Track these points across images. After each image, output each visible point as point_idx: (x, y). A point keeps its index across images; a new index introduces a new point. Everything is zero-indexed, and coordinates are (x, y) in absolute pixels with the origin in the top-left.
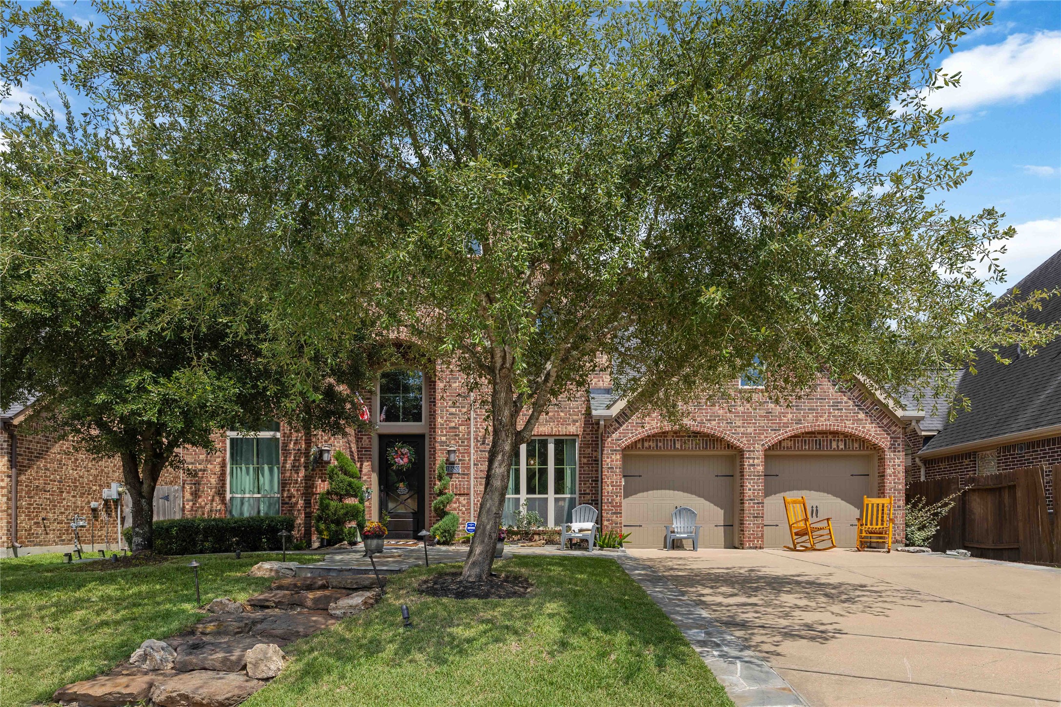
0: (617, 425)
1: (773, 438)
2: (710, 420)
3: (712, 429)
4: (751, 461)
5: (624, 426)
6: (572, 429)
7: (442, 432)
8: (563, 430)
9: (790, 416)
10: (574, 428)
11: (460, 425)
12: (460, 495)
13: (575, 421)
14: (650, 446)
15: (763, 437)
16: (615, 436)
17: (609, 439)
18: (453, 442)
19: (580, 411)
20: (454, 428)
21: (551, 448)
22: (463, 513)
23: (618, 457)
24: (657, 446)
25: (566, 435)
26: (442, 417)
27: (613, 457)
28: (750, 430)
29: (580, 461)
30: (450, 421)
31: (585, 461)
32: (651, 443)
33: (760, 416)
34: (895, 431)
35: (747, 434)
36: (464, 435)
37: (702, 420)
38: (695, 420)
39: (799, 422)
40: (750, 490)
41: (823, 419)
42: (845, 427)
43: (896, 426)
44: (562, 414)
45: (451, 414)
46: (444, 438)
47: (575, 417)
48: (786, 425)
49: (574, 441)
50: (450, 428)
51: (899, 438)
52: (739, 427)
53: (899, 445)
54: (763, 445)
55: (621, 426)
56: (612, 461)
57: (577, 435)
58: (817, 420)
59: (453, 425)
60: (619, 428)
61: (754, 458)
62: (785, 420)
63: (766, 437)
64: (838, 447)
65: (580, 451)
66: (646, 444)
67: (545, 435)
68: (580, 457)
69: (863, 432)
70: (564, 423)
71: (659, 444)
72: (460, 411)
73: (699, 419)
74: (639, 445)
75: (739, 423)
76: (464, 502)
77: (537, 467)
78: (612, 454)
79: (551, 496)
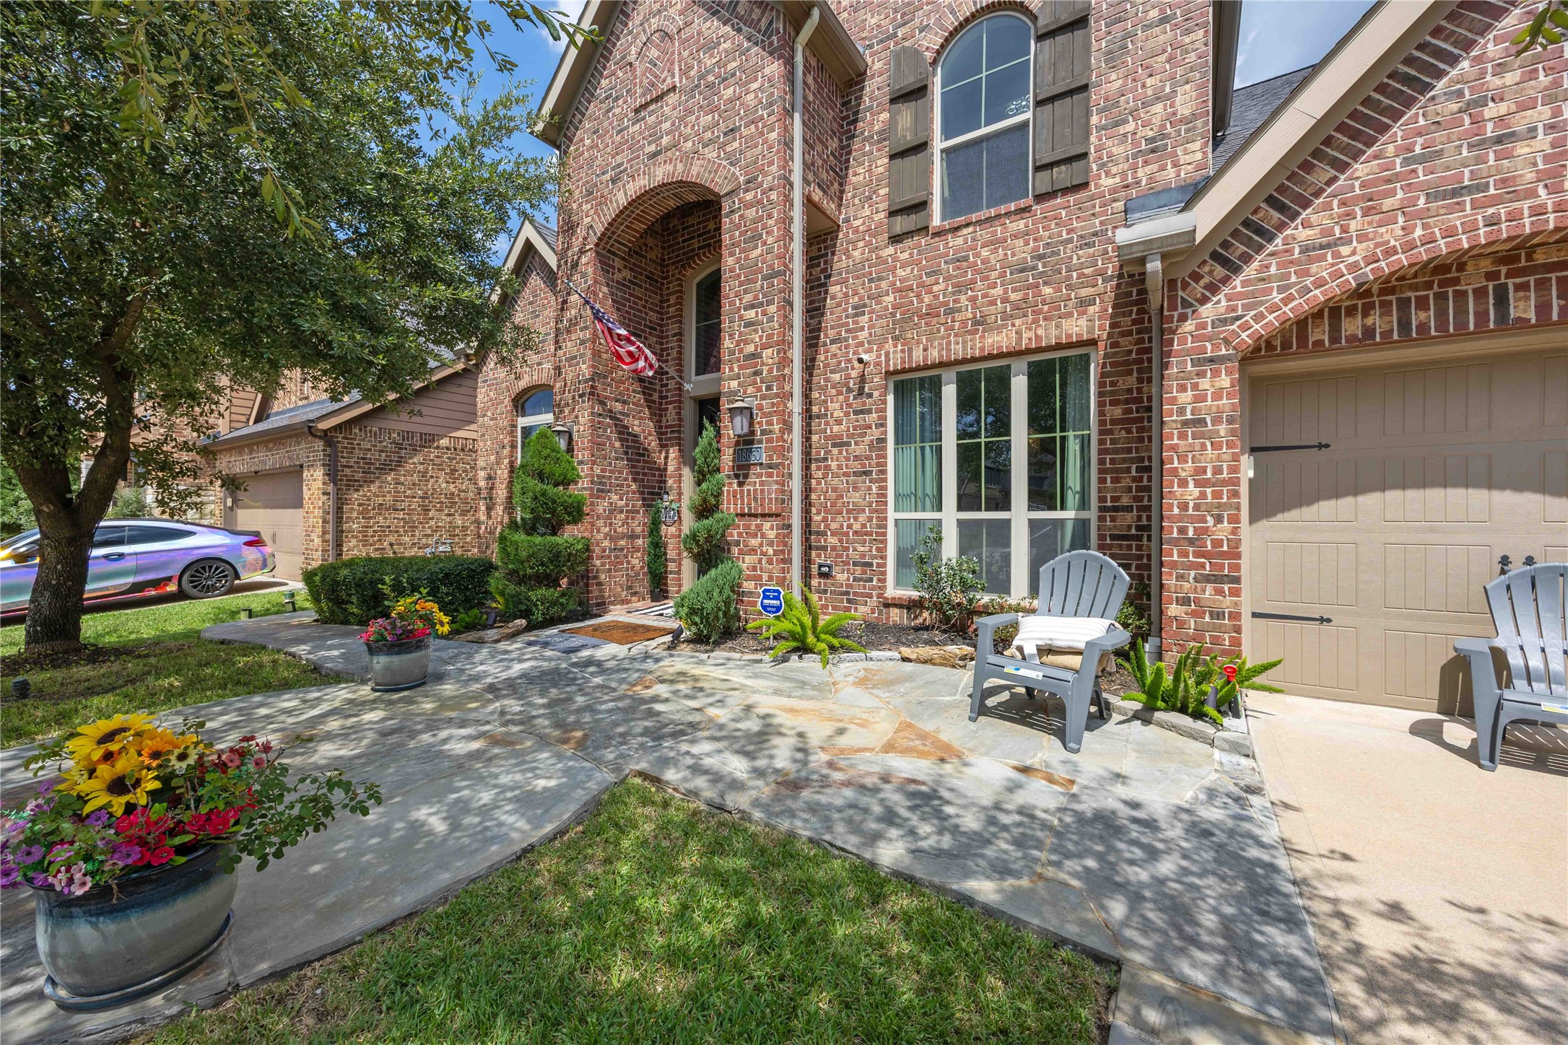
0: (1220, 271)
5: (1250, 271)
6: (1076, 327)
7: (731, 369)
8: (1049, 333)
10: (1083, 322)
11: (765, 347)
12: (763, 515)
13: (1084, 303)
14: (1369, 332)
16: (1208, 312)
17: (1189, 326)
18: (750, 390)
19: (1102, 273)
20: (754, 356)
21: (1019, 386)
22: (770, 562)
23: (1225, 381)
24: (1404, 325)
25: (1059, 346)
26: (731, 336)
27: (1205, 383)
29: (1101, 413)
30: (746, 343)
31: (1117, 412)
32: (1374, 319)
36: (770, 371)
44: (1047, 290)
45: (749, 324)
46: (734, 384)
47: (1085, 292)
49: (1086, 359)
50: (747, 357)
55: (1236, 270)
56: (1200, 398)
57: (1093, 343)
59: (750, 349)
60: (1225, 280)
65: (1101, 384)
66: (1351, 326)
67: (1001, 355)
68: (1101, 404)
70: (1055, 312)
71: (1416, 317)
72: (764, 313)
74: (1320, 333)
76: (772, 534)
77: (983, 440)
78: (1201, 374)
79: (1020, 515)
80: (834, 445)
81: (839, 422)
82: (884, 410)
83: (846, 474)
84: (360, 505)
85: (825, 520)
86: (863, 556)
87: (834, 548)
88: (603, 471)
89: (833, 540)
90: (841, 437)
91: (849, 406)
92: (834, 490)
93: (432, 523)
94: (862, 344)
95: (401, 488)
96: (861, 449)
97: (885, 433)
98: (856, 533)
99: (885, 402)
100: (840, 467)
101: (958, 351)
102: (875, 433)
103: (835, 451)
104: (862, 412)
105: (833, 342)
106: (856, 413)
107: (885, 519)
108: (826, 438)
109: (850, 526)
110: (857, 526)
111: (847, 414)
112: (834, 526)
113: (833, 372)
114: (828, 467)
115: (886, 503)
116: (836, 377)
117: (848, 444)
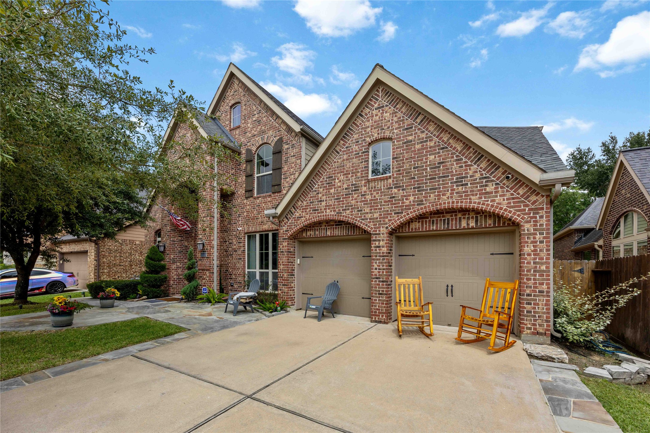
0: (287, 220)
1: (396, 221)
2: (345, 210)
3: (346, 217)
4: (377, 243)
7: (200, 232)
9: (412, 198)
12: (206, 270)
15: (387, 220)
16: (285, 228)
17: (282, 231)
18: (204, 238)
21: (270, 239)
22: (208, 281)
24: (315, 234)
25: (276, 230)
26: (200, 223)
27: (284, 244)
28: (376, 215)
32: (311, 232)
33: (385, 202)
34: (535, 202)
35: (373, 219)
36: (208, 234)
37: (339, 210)
38: (334, 211)
39: (420, 203)
40: (376, 269)
41: (445, 197)
42: (470, 203)
43: (538, 194)
46: (201, 236)
48: (408, 207)
51: (542, 209)
52: (367, 213)
53: (541, 217)
54: (387, 228)
55: (289, 220)
58: (439, 199)
60: (287, 222)
61: (380, 240)
62: (407, 203)
63: (390, 220)
64: (468, 224)
66: (309, 233)
67: (267, 231)
69: (492, 206)
71: (317, 233)
73: (337, 210)
74: (304, 234)
75: (367, 210)
77: (264, 252)
78: (283, 242)
79: (270, 271)
80: (234, 251)
81: (235, 245)
82: (245, 242)
83: (237, 259)
84: (107, 264)
85: (232, 271)
86: (240, 281)
87: (234, 278)
88: (174, 256)
89: (234, 276)
90: (235, 249)
91: (237, 241)
92: (234, 263)
93: (134, 270)
94: (240, 225)
95: (122, 258)
96: (239, 253)
97: (245, 249)
98: (238, 275)
99: (245, 240)
100: (235, 257)
101: (258, 229)
102: (242, 249)
103: (234, 252)
104: (240, 243)
105: (234, 223)
106: (239, 243)
107: (245, 271)
108: (233, 249)
109: (237, 273)
110: (239, 273)
111: (237, 243)
112: (234, 273)
113: (234, 231)
114: (233, 257)
115: (245, 267)
116: (234, 233)
117: (237, 251)
